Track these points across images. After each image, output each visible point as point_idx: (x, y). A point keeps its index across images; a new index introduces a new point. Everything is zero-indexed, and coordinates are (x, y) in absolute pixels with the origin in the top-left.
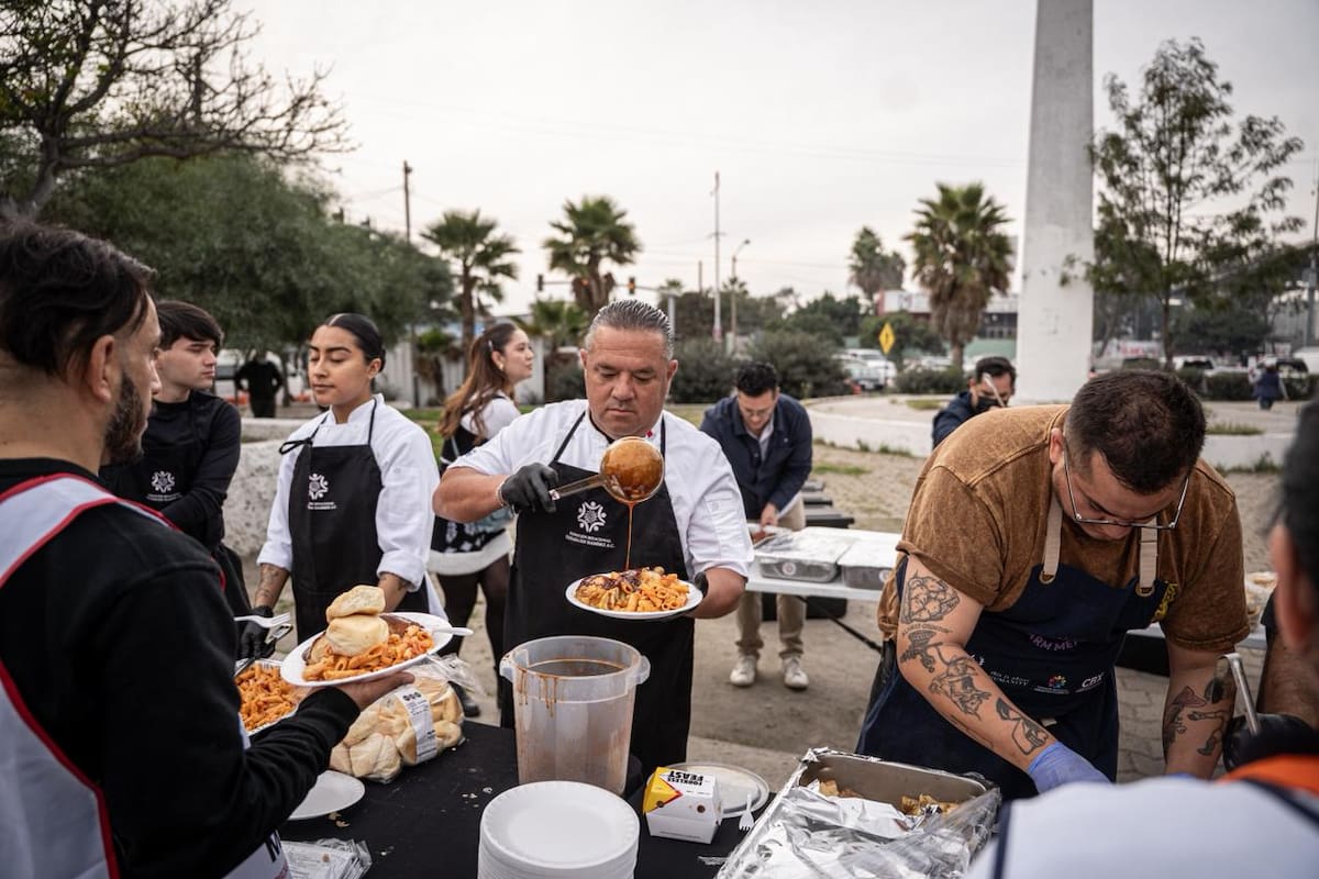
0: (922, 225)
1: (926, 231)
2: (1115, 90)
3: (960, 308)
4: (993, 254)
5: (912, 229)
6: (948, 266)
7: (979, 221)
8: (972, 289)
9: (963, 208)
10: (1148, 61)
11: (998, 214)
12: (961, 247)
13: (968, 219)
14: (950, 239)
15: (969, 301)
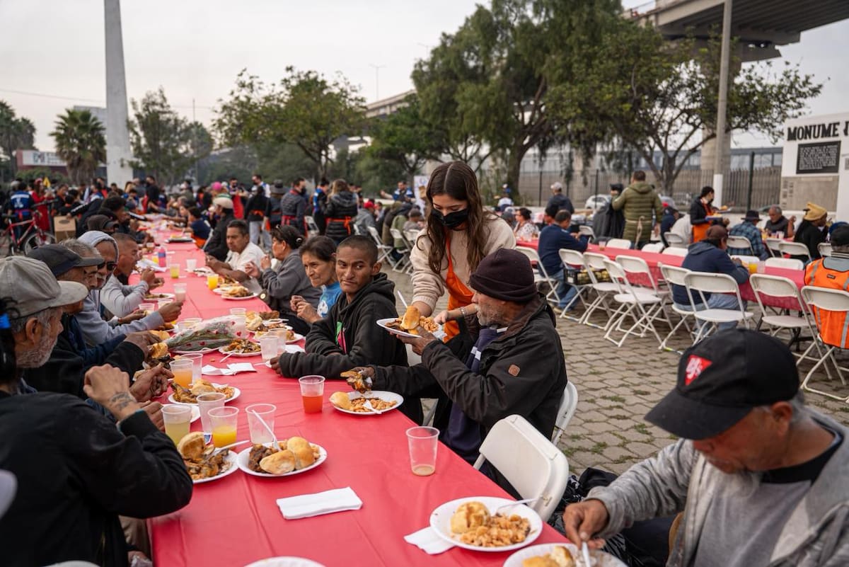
0: (58, 128)
1: (62, 132)
2: (134, 103)
3: (83, 170)
4: (98, 145)
5: (54, 130)
6: (75, 149)
7: (90, 128)
8: (89, 162)
9: (81, 123)
10: (144, 96)
11: (100, 126)
12: (81, 141)
13: (84, 128)
14: (76, 137)
15: (88, 167)
